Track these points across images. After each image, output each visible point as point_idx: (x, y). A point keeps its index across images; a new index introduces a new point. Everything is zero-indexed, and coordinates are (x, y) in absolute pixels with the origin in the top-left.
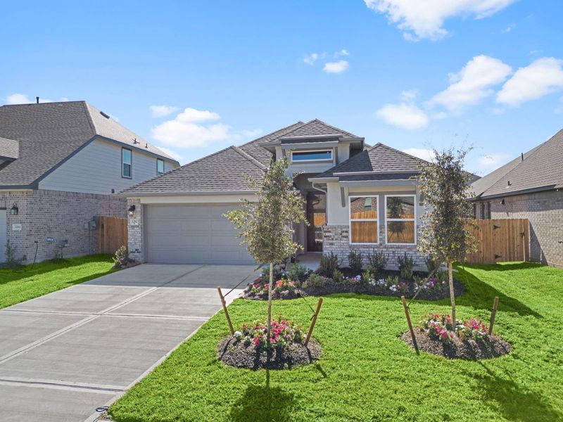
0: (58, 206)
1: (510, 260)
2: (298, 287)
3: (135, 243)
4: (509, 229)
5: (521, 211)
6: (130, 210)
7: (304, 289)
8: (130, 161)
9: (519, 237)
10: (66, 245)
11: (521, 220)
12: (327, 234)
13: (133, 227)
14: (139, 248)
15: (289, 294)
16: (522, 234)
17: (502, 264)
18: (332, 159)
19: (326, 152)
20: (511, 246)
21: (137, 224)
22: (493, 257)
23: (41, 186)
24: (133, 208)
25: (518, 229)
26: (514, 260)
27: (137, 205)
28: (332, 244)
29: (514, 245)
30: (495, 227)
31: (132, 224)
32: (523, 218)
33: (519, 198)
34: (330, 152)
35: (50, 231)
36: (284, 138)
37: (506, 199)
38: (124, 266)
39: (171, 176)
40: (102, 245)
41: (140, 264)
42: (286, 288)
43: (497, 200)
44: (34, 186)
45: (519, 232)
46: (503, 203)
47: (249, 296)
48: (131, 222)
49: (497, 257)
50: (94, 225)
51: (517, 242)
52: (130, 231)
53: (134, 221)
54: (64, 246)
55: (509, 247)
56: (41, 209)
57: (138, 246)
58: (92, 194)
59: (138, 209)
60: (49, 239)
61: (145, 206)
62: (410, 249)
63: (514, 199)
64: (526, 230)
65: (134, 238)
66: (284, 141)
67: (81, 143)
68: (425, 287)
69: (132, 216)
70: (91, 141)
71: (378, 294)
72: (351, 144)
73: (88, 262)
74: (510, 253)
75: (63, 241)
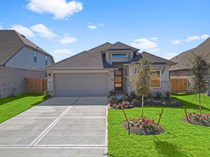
0: (12, 74)
1: (181, 93)
2: (131, 104)
3: (51, 89)
4: (181, 82)
5: (184, 76)
6: (49, 75)
7: (132, 105)
8: (36, 55)
9: (184, 85)
10: (16, 90)
11: (185, 79)
12: (129, 84)
13: (49, 82)
14: (53, 91)
15: (128, 107)
16: (185, 84)
17: (179, 94)
18: (127, 57)
19: (125, 54)
20: (182, 88)
21: (51, 81)
22: (176, 92)
23: (7, 65)
24: (50, 75)
25: (184, 82)
26: (183, 93)
27: (51, 73)
28: (131, 88)
29: (182, 87)
30: (177, 81)
31: (49, 81)
32: (186, 78)
33: (183, 71)
34: (126, 54)
35: (9, 84)
36: (109, 48)
37: (177, 72)
38: (48, 98)
39: (64, 62)
40: (28, 90)
41: (53, 97)
42: (126, 105)
43: (174, 72)
44: (4, 65)
45: (184, 83)
46: (176, 73)
47: (113, 108)
48: (49, 80)
49: (177, 91)
50: (25, 81)
51: (184, 86)
52: (48, 84)
53: (50, 80)
54: (15, 90)
55: (181, 88)
56: (6, 75)
57: (52, 90)
58: (24, 69)
59: (52, 75)
60: (9, 88)
61: (54, 74)
62: (159, 89)
63: (181, 72)
64: (186, 82)
65: (50, 86)
66: (110, 50)
67: (20, 48)
68: (175, 103)
69: (49, 78)
70: (23, 47)
71: (159, 106)
72: (134, 51)
73: (25, 96)
74: (181, 90)
75: (14, 88)
